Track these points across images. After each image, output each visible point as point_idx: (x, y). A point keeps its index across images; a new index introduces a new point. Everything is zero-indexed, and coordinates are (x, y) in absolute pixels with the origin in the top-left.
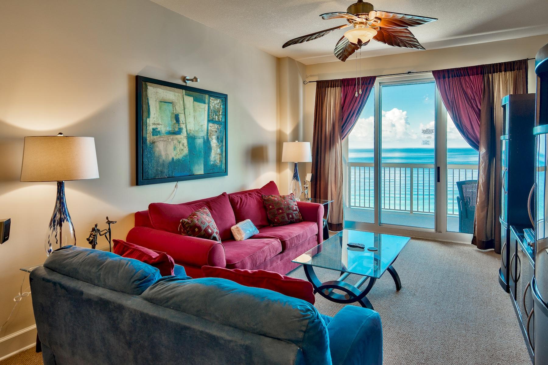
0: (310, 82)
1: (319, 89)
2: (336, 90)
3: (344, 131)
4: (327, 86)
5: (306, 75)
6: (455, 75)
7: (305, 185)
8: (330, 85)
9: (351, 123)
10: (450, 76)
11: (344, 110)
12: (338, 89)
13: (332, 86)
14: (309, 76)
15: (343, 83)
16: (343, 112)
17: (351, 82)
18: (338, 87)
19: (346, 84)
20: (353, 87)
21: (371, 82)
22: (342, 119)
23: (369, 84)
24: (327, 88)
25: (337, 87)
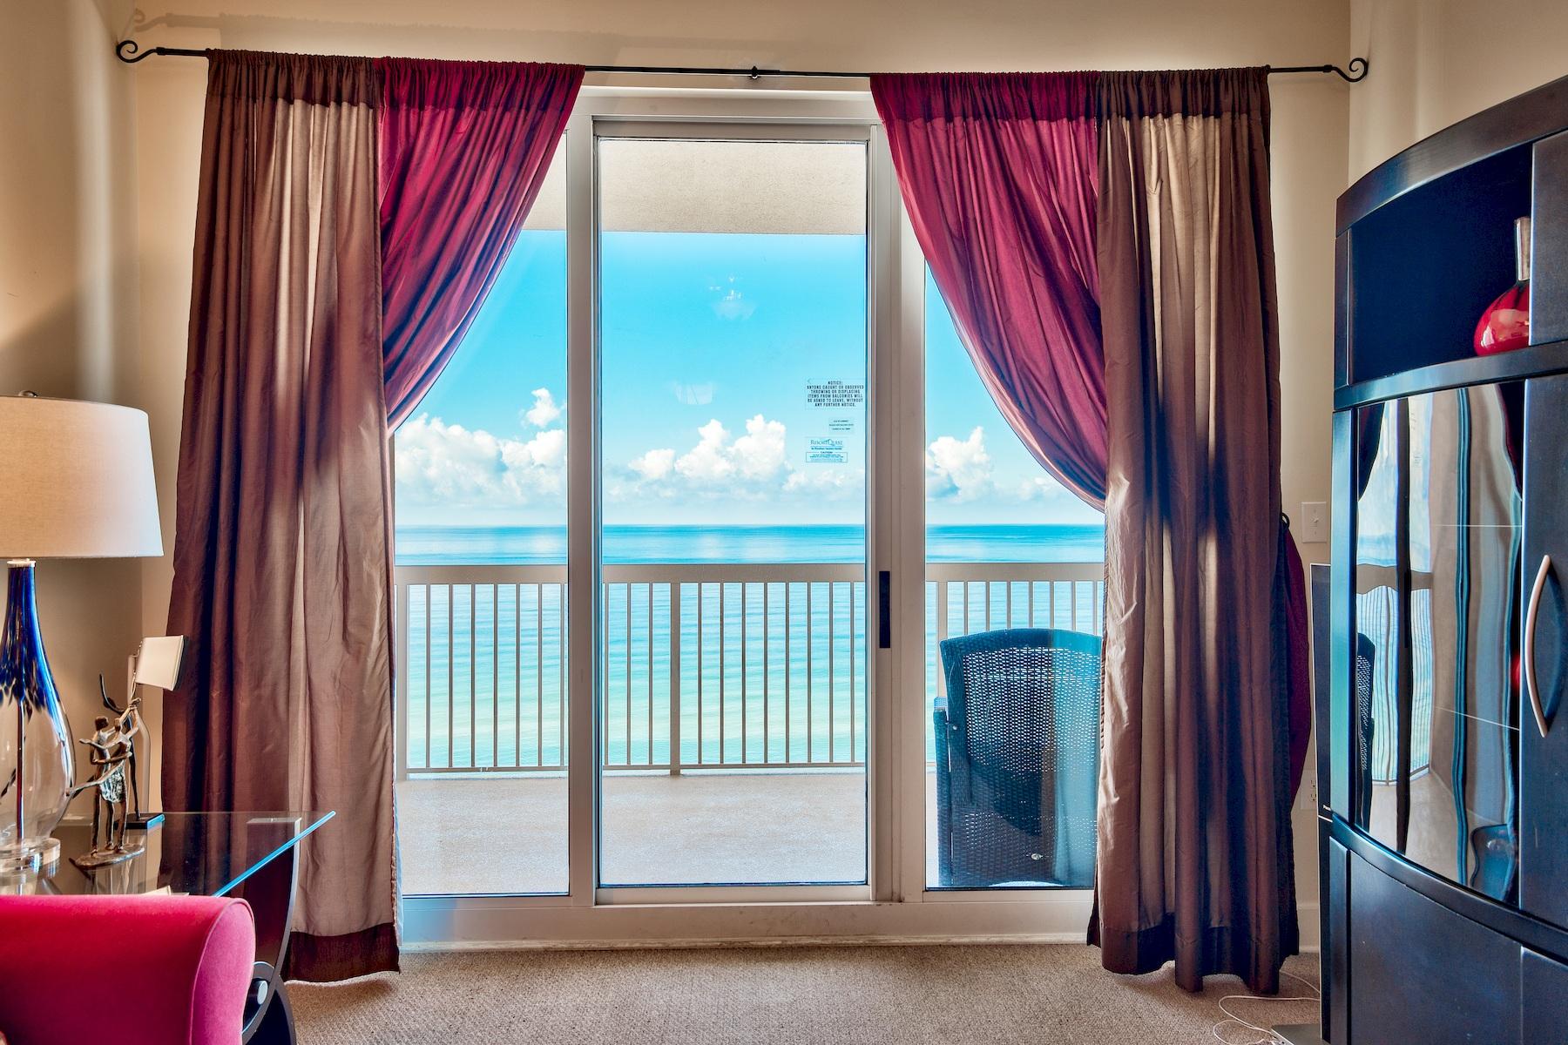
0: (161, 51)
1: (228, 101)
2: (344, 123)
3: (397, 373)
4: (281, 90)
5: (138, 12)
6: (975, 106)
7: (105, 734)
8: (299, 88)
9: (439, 328)
10: (956, 108)
11: (392, 249)
12: (355, 120)
13: (318, 94)
14: (155, 22)
15: (387, 86)
16: (389, 260)
17: (433, 83)
18: (352, 103)
19: (404, 93)
20: (450, 118)
21: (556, 100)
22: (386, 299)
23: (544, 106)
24: (280, 102)
25: (345, 105)
